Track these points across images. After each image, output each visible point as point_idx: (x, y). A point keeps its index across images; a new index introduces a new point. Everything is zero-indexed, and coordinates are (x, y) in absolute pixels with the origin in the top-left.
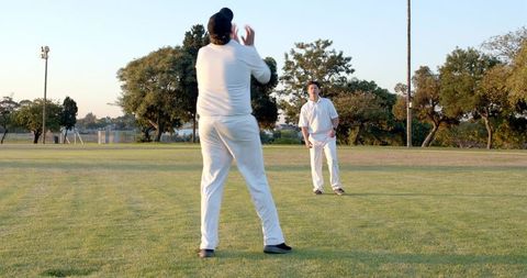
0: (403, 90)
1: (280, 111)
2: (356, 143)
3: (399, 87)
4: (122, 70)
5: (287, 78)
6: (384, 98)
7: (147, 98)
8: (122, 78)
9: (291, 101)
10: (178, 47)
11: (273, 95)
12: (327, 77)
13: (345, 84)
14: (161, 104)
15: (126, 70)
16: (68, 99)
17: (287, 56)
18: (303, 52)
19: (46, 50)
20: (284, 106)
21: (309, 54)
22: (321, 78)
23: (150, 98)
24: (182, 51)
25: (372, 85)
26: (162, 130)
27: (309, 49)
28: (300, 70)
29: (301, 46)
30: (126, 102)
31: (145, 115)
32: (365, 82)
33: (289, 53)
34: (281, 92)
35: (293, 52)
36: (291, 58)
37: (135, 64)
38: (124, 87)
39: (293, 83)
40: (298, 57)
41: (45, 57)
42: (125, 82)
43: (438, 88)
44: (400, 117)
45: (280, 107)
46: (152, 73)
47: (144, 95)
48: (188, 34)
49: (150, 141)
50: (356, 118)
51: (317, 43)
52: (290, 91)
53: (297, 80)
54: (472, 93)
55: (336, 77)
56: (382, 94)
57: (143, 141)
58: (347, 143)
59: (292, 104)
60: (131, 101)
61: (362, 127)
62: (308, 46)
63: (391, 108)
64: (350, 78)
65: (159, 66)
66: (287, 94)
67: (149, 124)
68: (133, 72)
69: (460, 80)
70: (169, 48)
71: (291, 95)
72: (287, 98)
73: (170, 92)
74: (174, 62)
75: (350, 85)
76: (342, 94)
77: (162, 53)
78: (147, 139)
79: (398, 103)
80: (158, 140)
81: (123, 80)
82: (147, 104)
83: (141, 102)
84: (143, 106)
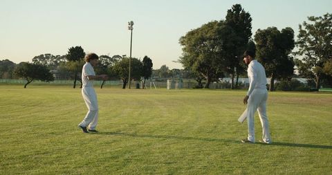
1: (295, 67)
4: (183, 37)
5: (301, 43)
7: (200, 58)
8: (182, 43)
9: (304, 59)
10: (221, 21)
11: (290, 55)
14: (209, 62)
15: (185, 37)
16: (146, 57)
17: (300, 26)
18: (313, 23)
19: (132, 24)
20: (299, 63)
21: (319, 25)
24: (225, 24)
26: (210, 80)
27: (318, 21)
28: (311, 37)
29: (312, 19)
30: (185, 60)
31: (199, 69)
33: (302, 24)
34: (295, 54)
35: (305, 24)
36: (304, 28)
37: (192, 34)
38: (184, 49)
39: (305, 46)
40: (309, 27)
41: (131, 28)
42: (185, 46)
45: (295, 64)
46: (203, 39)
47: (198, 55)
48: (229, 11)
49: (202, 87)
51: (326, 16)
52: (302, 52)
53: (308, 44)
57: (197, 88)
59: (303, 62)
60: (189, 60)
62: (317, 18)
65: (208, 35)
66: (301, 55)
67: (201, 76)
68: (189, 39)
70: (216, 22)
71: (304, 55)
72: (300, 58)
73: (217, 53)
74: (219, 32)
77: (211, 25)
78: (200, 87)
80: (207, 87)
81: (183, 45)
82: (199, 62)
83: (196, 60)
84: (196, 63)
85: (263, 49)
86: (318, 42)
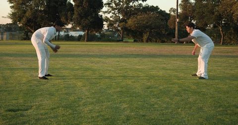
0: (174, 11)
1: (105, 23)
2: (147, 41)
3: (172, 10)
5: (109, 4)
6: (163, 16)
9: (111, 17)
11: (100, 14)
12: (131, 4)
13: (141, 8)
14: (36, 18)
20: (107, 20)
22: (128, 4)
23: (28, 14)
25: (157, 8)
30: (13, 16)
31: (26, 24)
32: (153, 6)
34: (106, 12)
38: (12, 7)
39: (112, 7)
42: (13, 4)
43: (194, 11)
44: (172, 27)
45: (105, 21)
47: (25, 12)
50: (147, 27)
52: (110, 12)
53: (114, 5)
54: (213, 13)
55: (136, 3)
56: (163, 13)
57: (25, 39)
58: (142, 41)
59: (111, 19)
60: (17, 16)
61: (150, 32)
63: (167, 21)
64: (144, 4)
66: (109, 13)
67: (28, 29)
69: (206, 5)
71: (111, 13)
72: (109, 16)
73: (41, 11)
75: (144, 8)
76: (140, 13)
79: (171, 19)
81: (12, 3)
82: (27, 18)
83: (23, 16)
84: (24, 19)
85: (80, 8)
86: (122, 4)
